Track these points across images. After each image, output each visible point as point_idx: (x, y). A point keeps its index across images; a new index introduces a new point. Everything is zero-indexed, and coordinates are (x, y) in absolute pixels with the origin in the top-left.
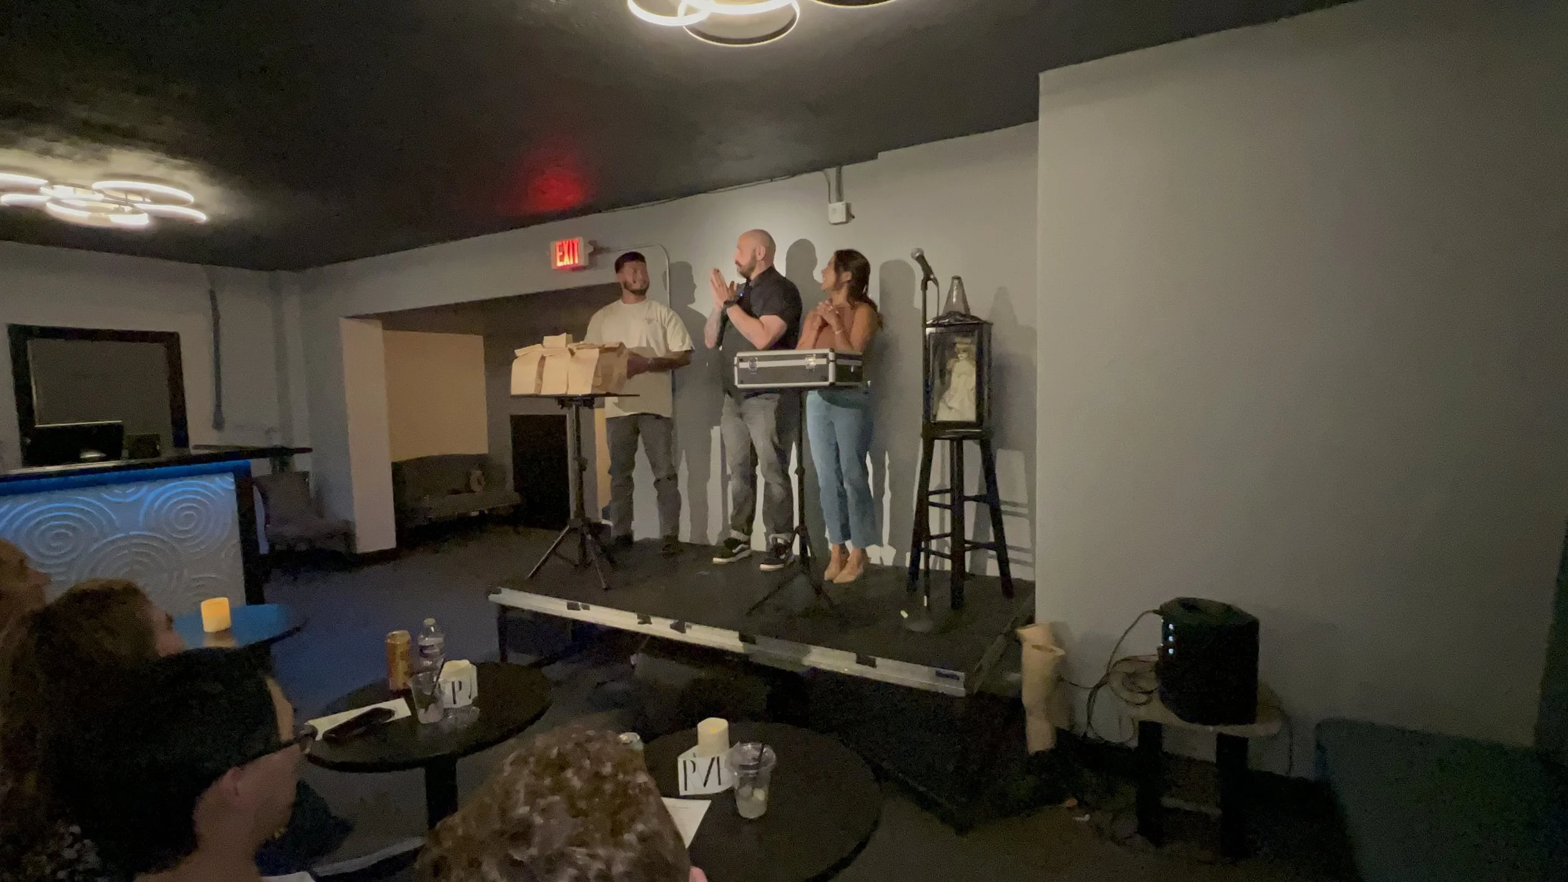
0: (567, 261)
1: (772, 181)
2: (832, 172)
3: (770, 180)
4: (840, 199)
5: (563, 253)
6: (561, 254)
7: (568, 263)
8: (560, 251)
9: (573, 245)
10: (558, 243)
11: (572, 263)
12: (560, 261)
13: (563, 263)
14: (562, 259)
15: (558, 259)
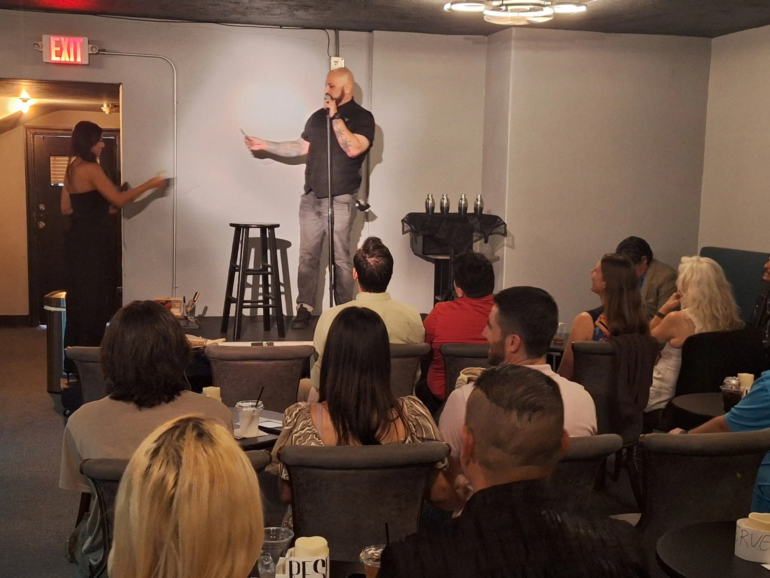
0: (65, 58)
1: (281, 28)
2: (332, 33)
3: (279, 27)
4: (337, 55)
5: (62, 49)
6: (58, 49)
7: (67, 59)
8: (56, 46)
9: (75, 43)
10: (53, 39)
11: (72, 59)
12: (56, 56)
13: (61, 59)
14: (59, 54)
15: (53, 54)
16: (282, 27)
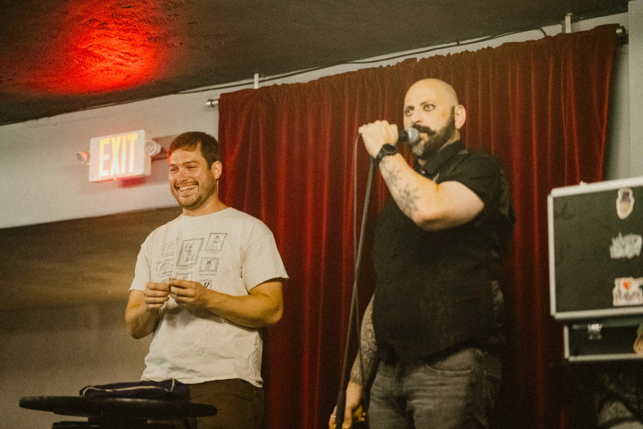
1: (458, 45)
3: (456, 43)
5: (111, 157)
6: (107, 157)
7: (118, 172)
8: (105, 153)
9: (128, 143)
10: (104, 141)
11: (123, 171)
12: (105, 169)
13: (109, 172)
14: (108, 165)
15: (101, 166)
16: (461, 43)
